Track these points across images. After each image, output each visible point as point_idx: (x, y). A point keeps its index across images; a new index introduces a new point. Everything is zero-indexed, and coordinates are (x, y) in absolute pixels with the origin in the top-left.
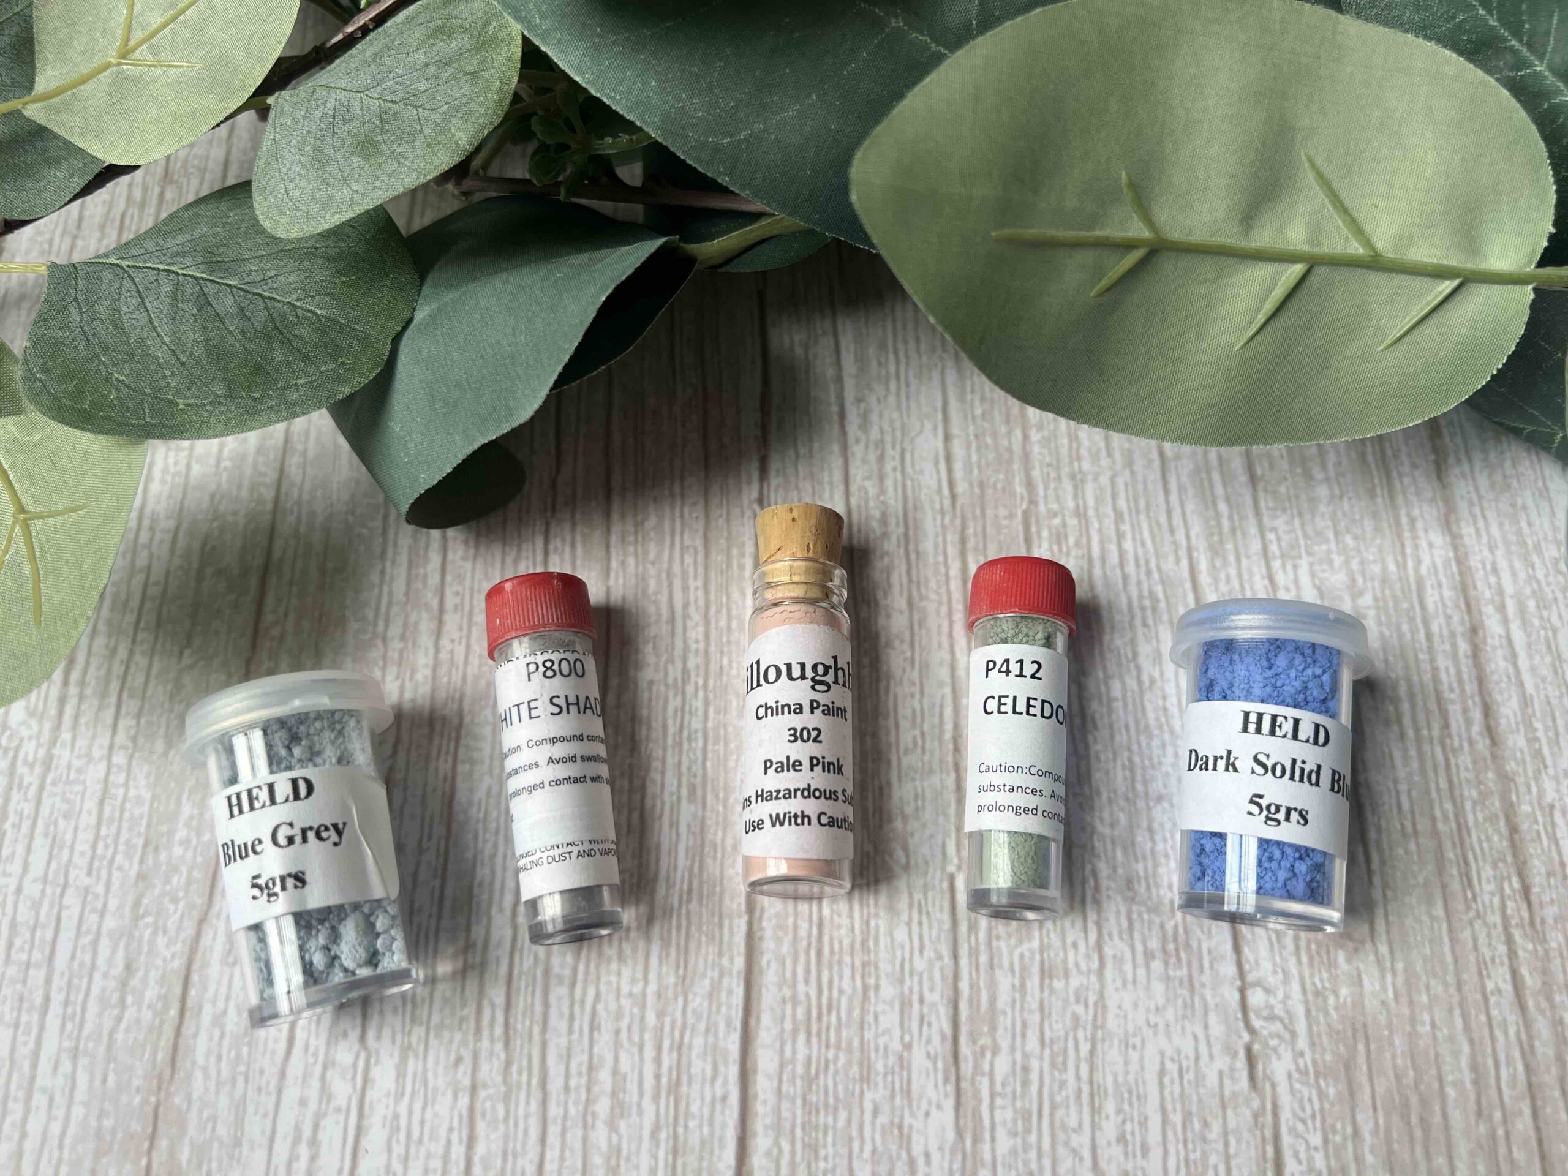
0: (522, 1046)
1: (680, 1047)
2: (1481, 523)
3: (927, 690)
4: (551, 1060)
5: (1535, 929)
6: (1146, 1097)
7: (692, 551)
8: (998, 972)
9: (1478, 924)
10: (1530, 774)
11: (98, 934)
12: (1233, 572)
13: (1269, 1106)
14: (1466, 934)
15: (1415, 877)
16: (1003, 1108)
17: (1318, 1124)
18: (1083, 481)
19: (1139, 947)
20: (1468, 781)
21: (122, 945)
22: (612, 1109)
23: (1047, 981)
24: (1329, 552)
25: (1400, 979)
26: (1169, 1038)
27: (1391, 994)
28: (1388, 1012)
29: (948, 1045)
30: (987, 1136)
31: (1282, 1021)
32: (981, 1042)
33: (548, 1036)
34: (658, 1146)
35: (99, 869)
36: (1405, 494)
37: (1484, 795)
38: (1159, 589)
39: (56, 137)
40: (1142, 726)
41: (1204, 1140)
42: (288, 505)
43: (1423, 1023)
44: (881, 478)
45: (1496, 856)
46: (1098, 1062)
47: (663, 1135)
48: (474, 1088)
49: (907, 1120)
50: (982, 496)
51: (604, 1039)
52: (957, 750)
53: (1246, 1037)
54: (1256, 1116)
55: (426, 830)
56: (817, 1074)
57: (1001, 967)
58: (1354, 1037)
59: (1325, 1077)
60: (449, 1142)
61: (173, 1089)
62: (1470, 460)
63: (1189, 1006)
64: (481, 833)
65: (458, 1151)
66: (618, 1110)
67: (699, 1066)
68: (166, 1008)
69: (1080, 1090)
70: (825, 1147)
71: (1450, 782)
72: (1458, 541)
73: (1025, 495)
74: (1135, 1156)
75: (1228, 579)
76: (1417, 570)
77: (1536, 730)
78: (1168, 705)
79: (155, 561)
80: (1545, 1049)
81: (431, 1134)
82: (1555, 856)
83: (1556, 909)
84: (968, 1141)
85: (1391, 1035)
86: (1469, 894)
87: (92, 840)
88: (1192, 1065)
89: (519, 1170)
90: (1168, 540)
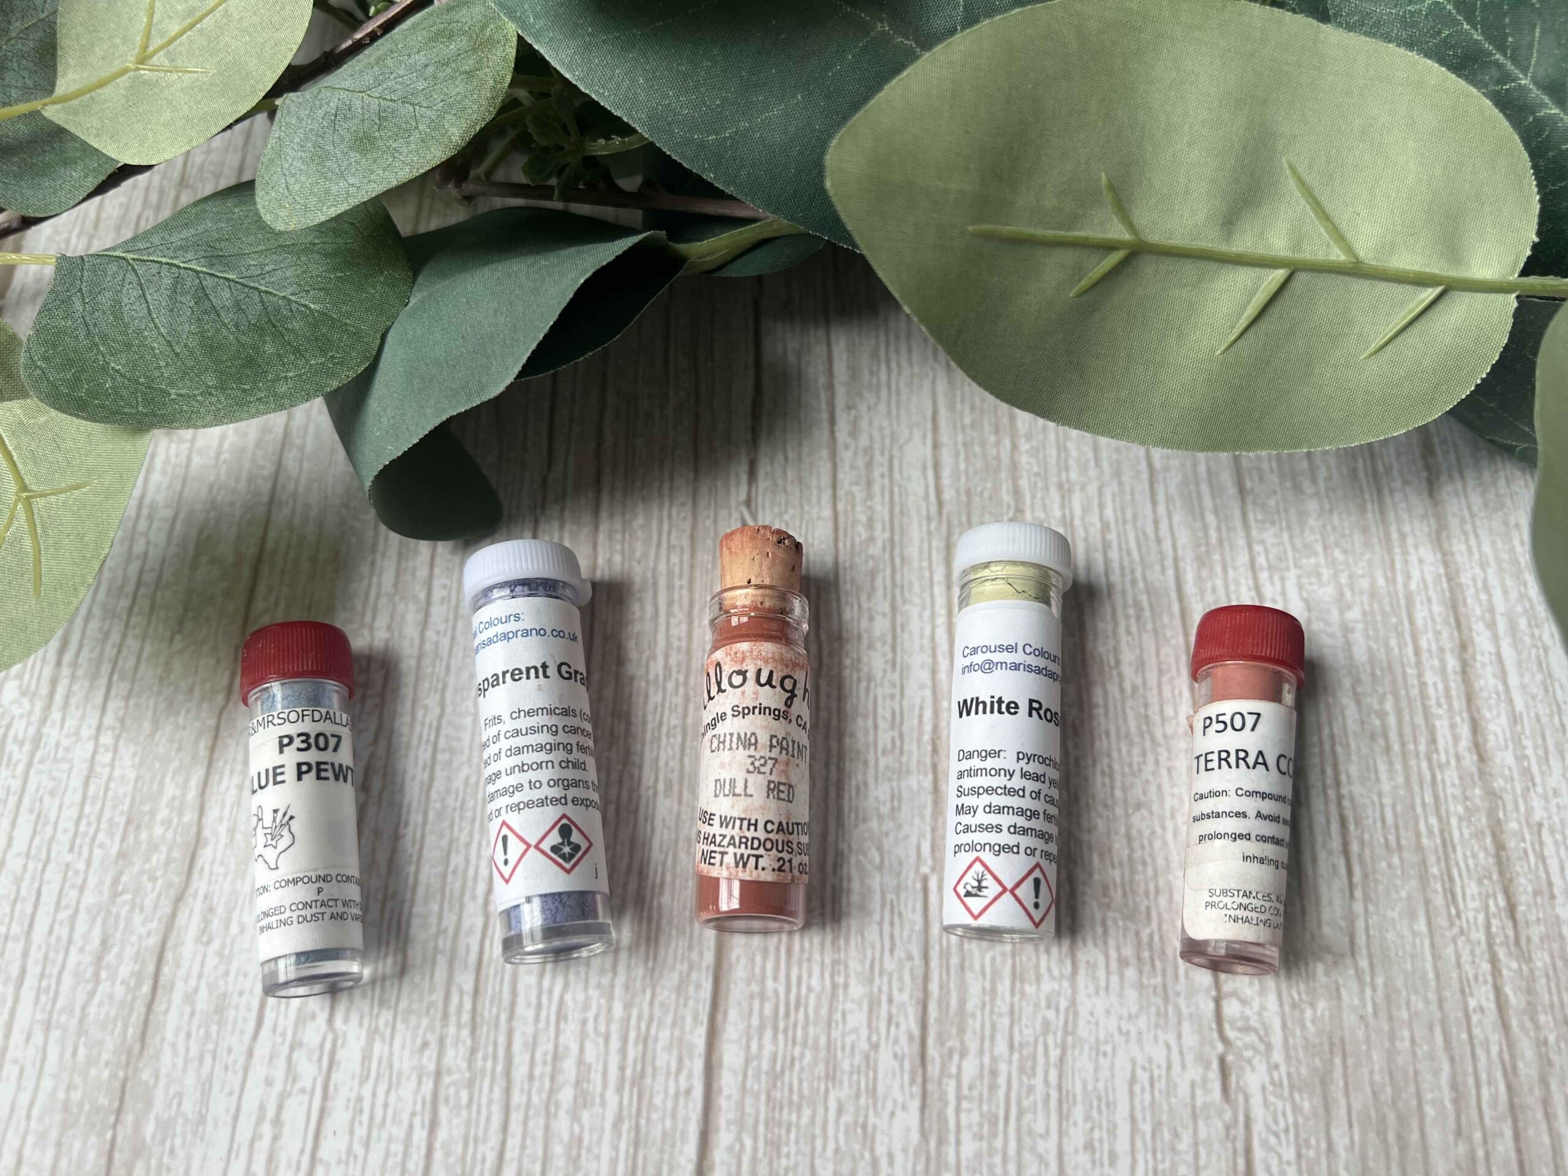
0: (488, 1033)
1: (646, 1039)
2: (1473, 542)
3: (908, 692)
4: (517, 1047)
5: (1520, 946)
6: (1115, 1104)
7: (678, 550)
8: (969, 975)
9: (1461, 941)
10: (1519, 792)
11: (77, 909)
12: (1219, 582)
13: (1241, 1118)
14: (1450, 950)
15: (1397, 892)
16: (970, 1111)
17: (1292, 1137)
18: (1070, 491)
19: (1113, 954)
20: (1454, 797)
21: (99, 921)
22: (575, 1098)
23: (1018, 985)
24: (1317, 565)
25: (1380, 992)
26: (1142, 1047)
27: (1370, 1009)
29: (916, 1046)
30: (952, 1138)
31: (1257, 1032)
32: (950, 1044)
33: (514, 1024)
34: (619, 1137)
35: (81, 846)
36: (1396, 511)
38: (1144, 598)
39: (74, 138)
40: (1123, 733)
41: (1174, 1150)
42: (284, 498)
43: (1403, 1040)
44: (869, 484)
45: (1482, 873)
46: (1068, 1068)
47: (625, 1127)
48: (438, 1074)
49: (872, 1119)
50: (969, 503)
51: (570, 1029)
52: (935, 751)
53: (1220, 1047)
54: (1228, 1128)
55: (403, 818)
56: (782, 1071)
57: (972, 969)
58: (1331, 1052)
59: (1300, 1090)
60: (411, 1127)
61: (141, 1065)
62: (1462, 477)
63: (1162, 1015)
64: (457, 821)
65: (420, 1135)
66: (581, 1100)
67: (664, 1058)
68: (139, 984)
69: (1048, 1095)
70: (787, 1143)
71: (1436, 797)
72: (1448, 558)
73: (1012, 503)
74: (1102, 1165)
75: (1214, 590)
76: (1406, 585)
77: (1525, 748)
78: (1150, 713)
79: (151, 549)
80: (1528, 1070)
81: (394, 1117)
82: (1543, 876)
83: (1542, 928)
84: (933, 1143)
85: (1369, 1050)
86: (1453, 911)
87: (76, 816)
88: (1164, 1072)
89: (479, 1157)
90: (1154, 549)
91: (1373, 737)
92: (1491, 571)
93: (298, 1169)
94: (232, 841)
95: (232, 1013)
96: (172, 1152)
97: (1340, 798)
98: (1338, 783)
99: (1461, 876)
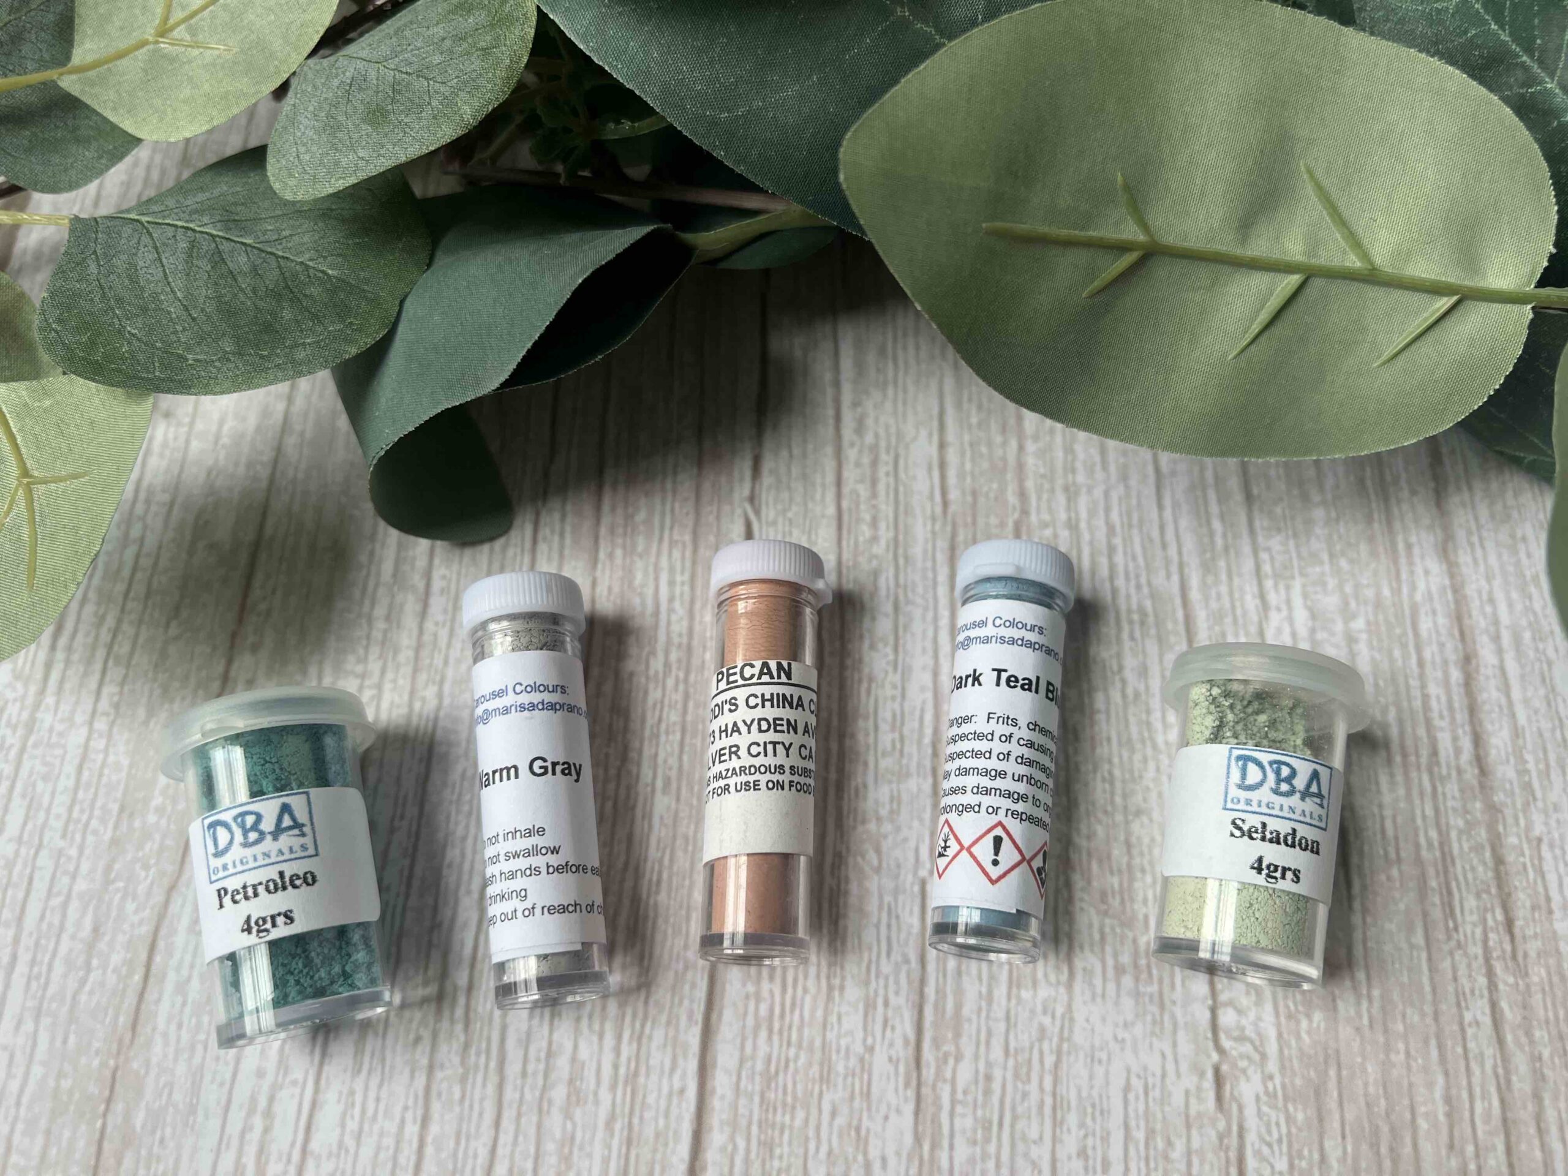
0: (481, 1029)
1: (640, 1038)
2: (1479, 553)
3: (909, 694)
4: (510, 1044)
5: (1517, 961)
6: (1109, 1112)
7: (680, 546)
8: (965, 978)
9: (1458, 955)
10: (1519, 806)
11: (69, 897)
12: (1224, 589)
13: (1235, 1128)
14: (1446, 964)
15: (1396, 904)
16: (964, 1116)
17: (1285, 1148)
18: (1077, 493)
19: (1110, 962)
20: (1455, 810)
21: (91, 908)
22: (569, 1096)
23: (1014, 990)
24: (1323, 574)
25: (1376, 1004)
26: (1136, 1054)
27: (1365, 1020)
29: (911, 1050)
30: (945, 1143)
31: (1252, 1042)
32: (945, 1048)
34: (612, 1135)
35: (73, 833)
36: (1402, 520)
37: (1470, 825)
38: (1148, 604)
39: (89, 109)
40: (1124, 740)
41: (1166, 1158)
42: (284, 483)
43: (1398, 1053)
44: (874, 482)
45: (1480, 886)
46: (1063, 1075)
47: (618, 1126)
48: (431, 1069)
49: (866, 1123)
50: (974, 505)
51: (564, 1026)
53: (1215, 1057)
54: (1221, 1138)
55: (399, 811)
56: (777, 1073)
58: (1326, 1062)
59: (1295, 1101)
60: (403, 1121)
61: (132, 1055)
62: (1470, 488)
63: (1158, 1023)
64: (453, 813)
65: (412, 1130)
66: (574, 1099)
67: (658, 1057)
68: (130, 973)
69: (1042, 1102)
70: (781, 1145)
71: (1437, 810)
72: (1455, 569)
73: (1018, 505)
74: (1094, 1171)
75: (1219, 597)
76: (1411, 596)
77: (1526, 762)
79: (148, 533)
80: (1522, 1085)
81: (386, 1112)
82: (1541, 889)
83: (1539, 943)
84: (926, 1147)
85: (1363, 1062)
86: (1451, 924)
87: (68, 802)
88: (1158, 1084)
89: (471, 1153)
90: (1159, 552)
92: (1497, 583)
93: (289, 1161)
96: (162, 1141)
99: (1459, 888)
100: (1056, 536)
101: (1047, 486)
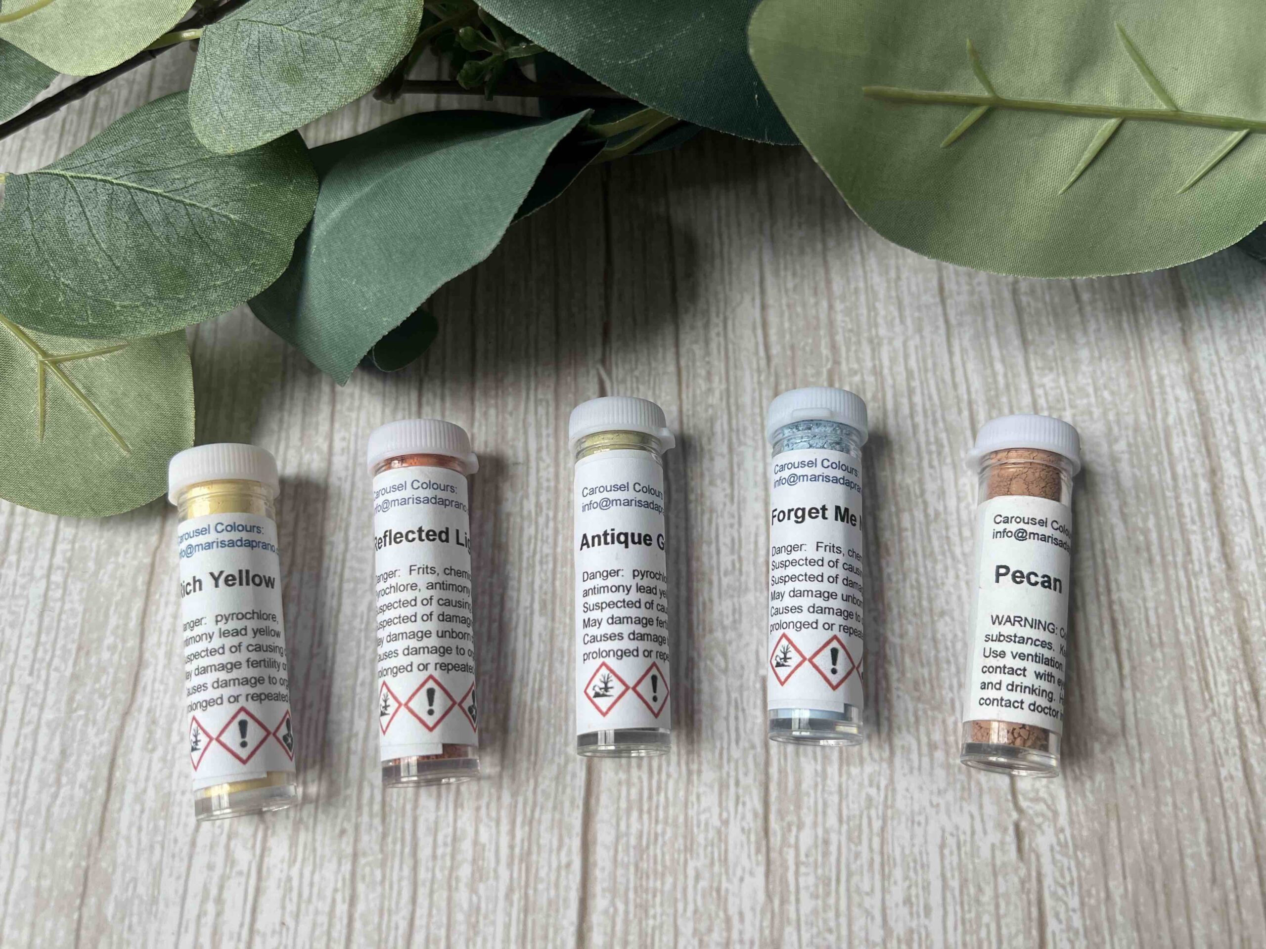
0: (396, 821)
1: (531, 823)
2: (1220, 380)
3: (744, 521)
4: (421, 832)
5: (1262, 724)
6: (928, 866)
7: (544, 403)
8: (802, 759)
9: (1214, 721)
10: (1260, 594)
11: (38, 725)
13: (1034, 874)
14: (1204, 730)
15: (1160, 681)
16: (807, 874)
17: (1076, 889)
18: (880, 344)
19: (924, 740)
20: (1207, 600)
21: (58, 734)
22: (473, 873)
23: (845, 768)
24: (1089, 405)
25: (1147, 766)
26: (949, 816)
27: (1139, 780)
28: (1137, 794)
29: (760, 822)
30: (792, 898)
31: (1045, 802)
32: (789, 818)
33: (418, 812)
34: (511, 905)
35: (39, 670)
36: (1155, 355)
38: (943, 436)
40: (928, 553)
41: (978, 901)
43: (1167, 805)
44: (707, 342)
45: (1230, 663)
46: (888, 836)
47: (516, 897)
48: (355, 856)
49: (724, 885)
50: (793, 358)
51: (466, 815)
53: (1015, 815)
54: (1022, 883)
55: (317, 638)
56: (648, 847)
58: (1107, 815)
59: (1083, 849)
60: (334, 901)
61: (100, 856)
62: (1211, 326)
63: (966, 789)
64: (363, 640)
65: (342, 908)
66: (477, 875)
67: (547, 838)
68: (94, 789)
69: (872, 860)
70: (654, 906)
71: (1191, 601)
72: (1200, 396)
73: (830, 357)
74: (918, 916)
76: (1164, 420)
78: (951, 535)
81: (319, 894)
84: (777, 902)
85: (1138, 815)
86: (1207, 696)
87: (33, 645)
88: (968, 839)
89: (393, 925)
90: (951, 394)
91: (1138, 550)
92: (1236, 406)
93: (239, 940)
94: (169, 663)
95: (176, 810)
96: (130, 927)
97: (1111, 603)
98: (1109, 591)
99: (1212, 666)
100: (863, 382)
101: (854, 339)
